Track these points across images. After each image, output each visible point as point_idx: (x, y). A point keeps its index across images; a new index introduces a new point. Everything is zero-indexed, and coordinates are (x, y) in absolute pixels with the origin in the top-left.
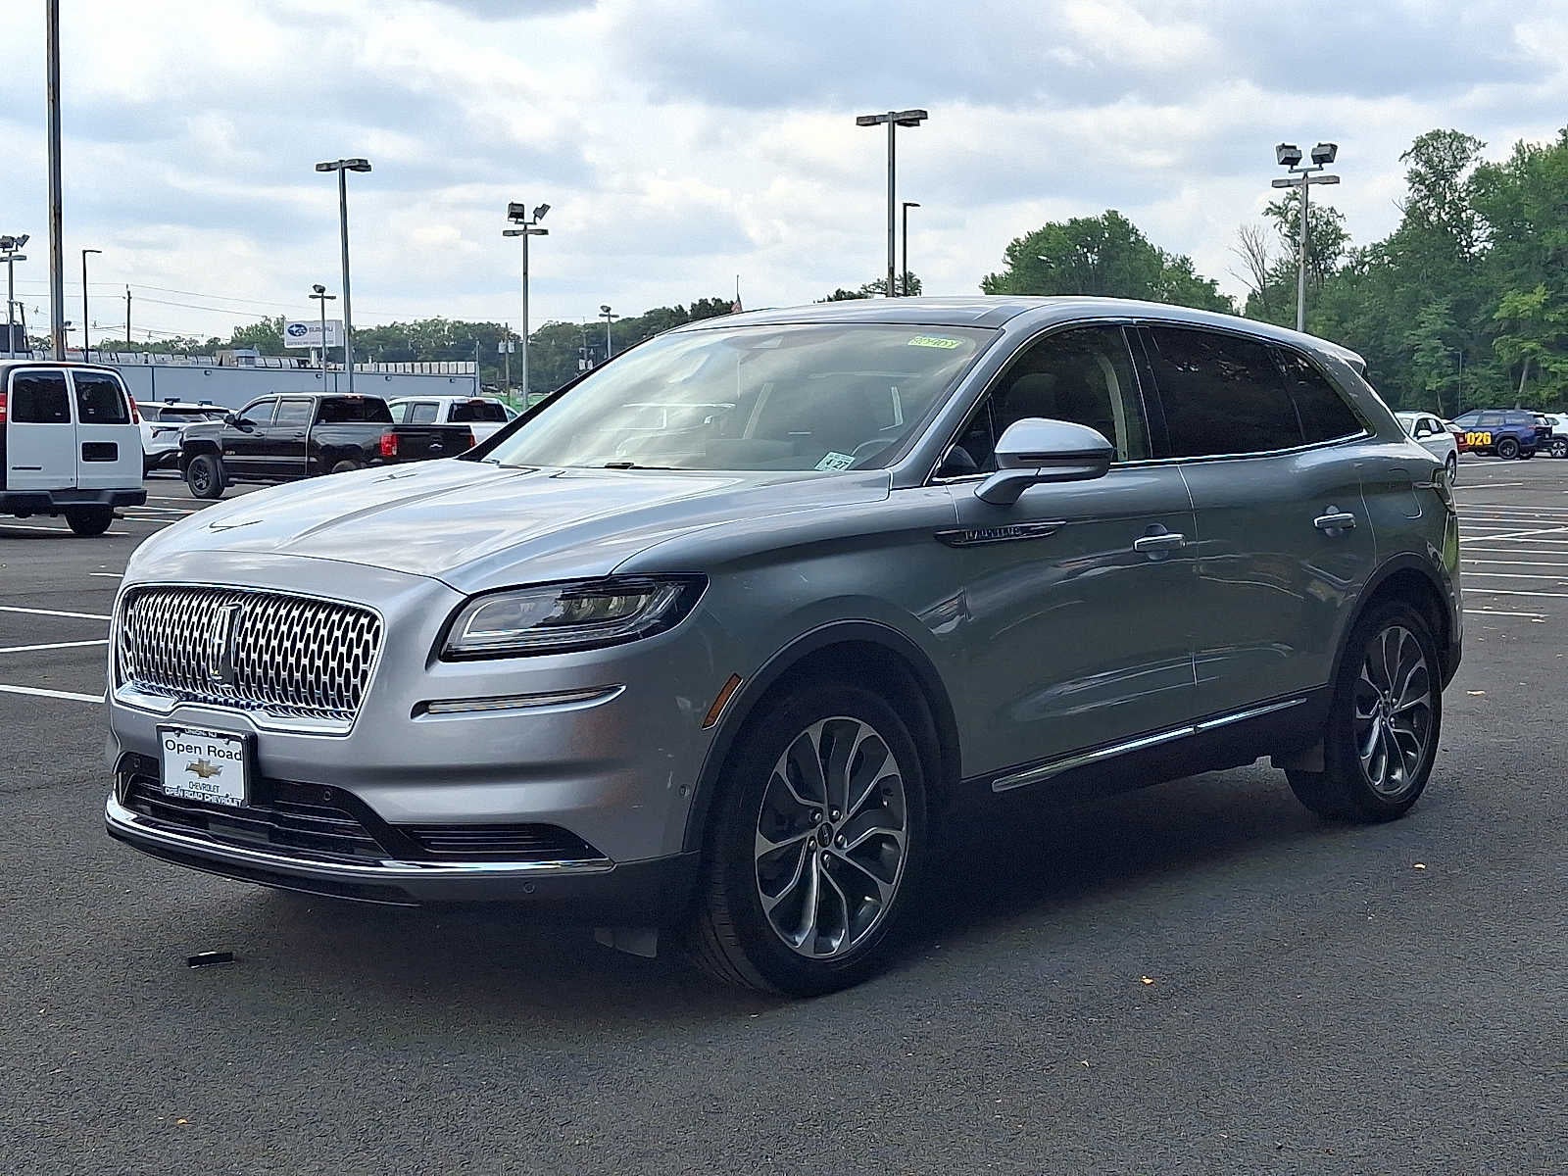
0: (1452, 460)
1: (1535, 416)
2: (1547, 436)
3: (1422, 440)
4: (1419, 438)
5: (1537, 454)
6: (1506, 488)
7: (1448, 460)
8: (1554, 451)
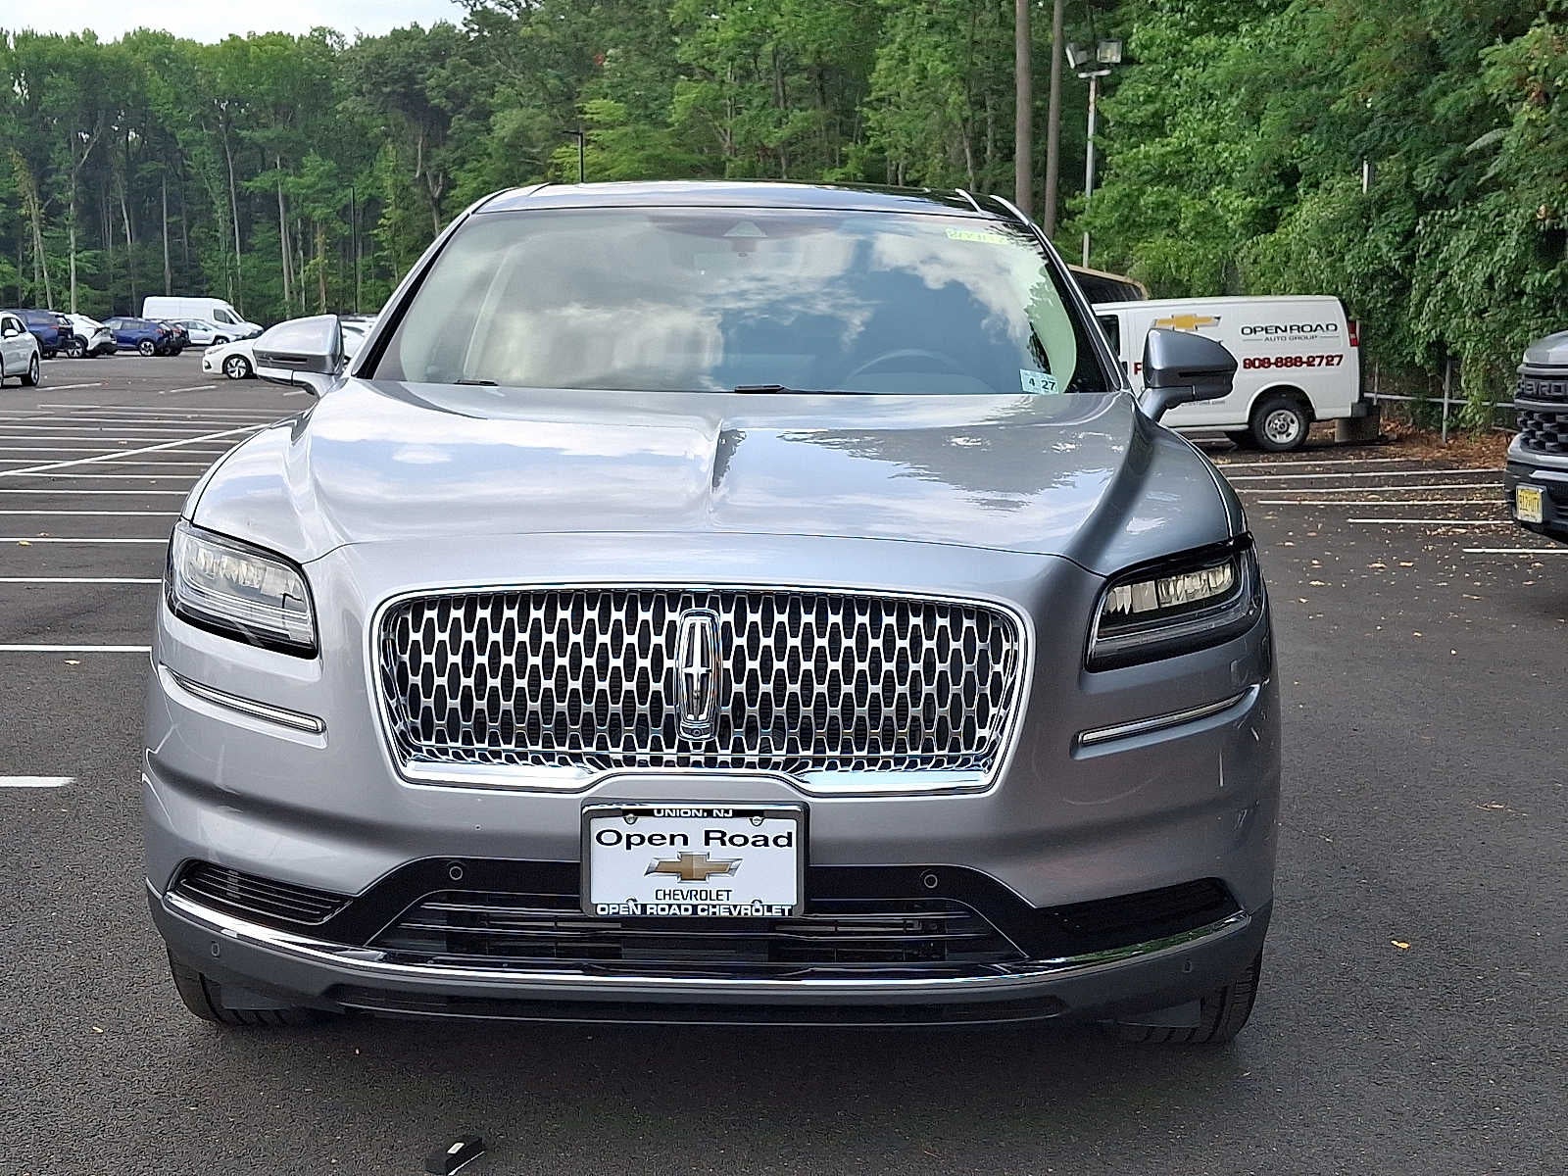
0: (34, 361)
1: (57, 316)
2: (69, 336)
3: (10, 339)
4: (6, 337)
5: (59, 354)
6: (89, 388)
7: (32, 361)
8: (70, 351)
